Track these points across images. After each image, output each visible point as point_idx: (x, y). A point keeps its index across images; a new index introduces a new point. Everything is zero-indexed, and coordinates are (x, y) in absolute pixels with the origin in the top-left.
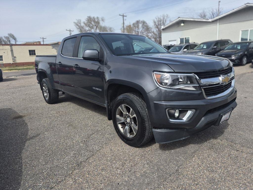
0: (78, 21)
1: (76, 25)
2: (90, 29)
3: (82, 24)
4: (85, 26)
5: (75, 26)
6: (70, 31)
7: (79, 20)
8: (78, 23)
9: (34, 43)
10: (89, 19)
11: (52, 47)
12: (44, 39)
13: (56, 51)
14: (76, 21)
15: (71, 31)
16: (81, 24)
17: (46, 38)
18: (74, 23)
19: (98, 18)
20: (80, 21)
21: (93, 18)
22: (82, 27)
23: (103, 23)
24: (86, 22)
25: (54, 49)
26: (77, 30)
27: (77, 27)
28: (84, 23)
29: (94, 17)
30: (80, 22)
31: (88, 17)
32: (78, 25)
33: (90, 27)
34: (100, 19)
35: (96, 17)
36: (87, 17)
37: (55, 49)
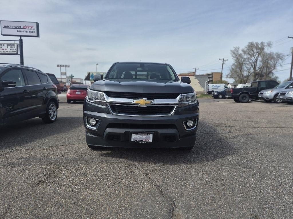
0: (236, 49)
1: (233, 54)
2: (249, 56)
3: (240, 52)
4: (243, 54)
5: (231, 54)
6: (223, 60)
7: (237, 47)
8: (235, 51)
9: (188, 74)
10: (250, 45)
11: (195, 78)
12: (196, 70)
13: (199, 82)
14: (233, 49)
15: (225, 60)
16: (238, 52)
17: (198, 69)
18: (231, 51)
19: (262, 43)
20: (239, 49)
21: (255, 44)
22: (240, 55)
23: (269, 48)
24: (245, 49)
25: (196, 80)
26: (233, 59)
27: (234, 55)
28: (243, 51)
29: (257, 43)
30: (237, 50)
31: (249, 43)
32: (234, 53)
33: (250, 55)
34: (266, 44)
35: (259, 42)
36: (247, 44)
37: (198, 80)
